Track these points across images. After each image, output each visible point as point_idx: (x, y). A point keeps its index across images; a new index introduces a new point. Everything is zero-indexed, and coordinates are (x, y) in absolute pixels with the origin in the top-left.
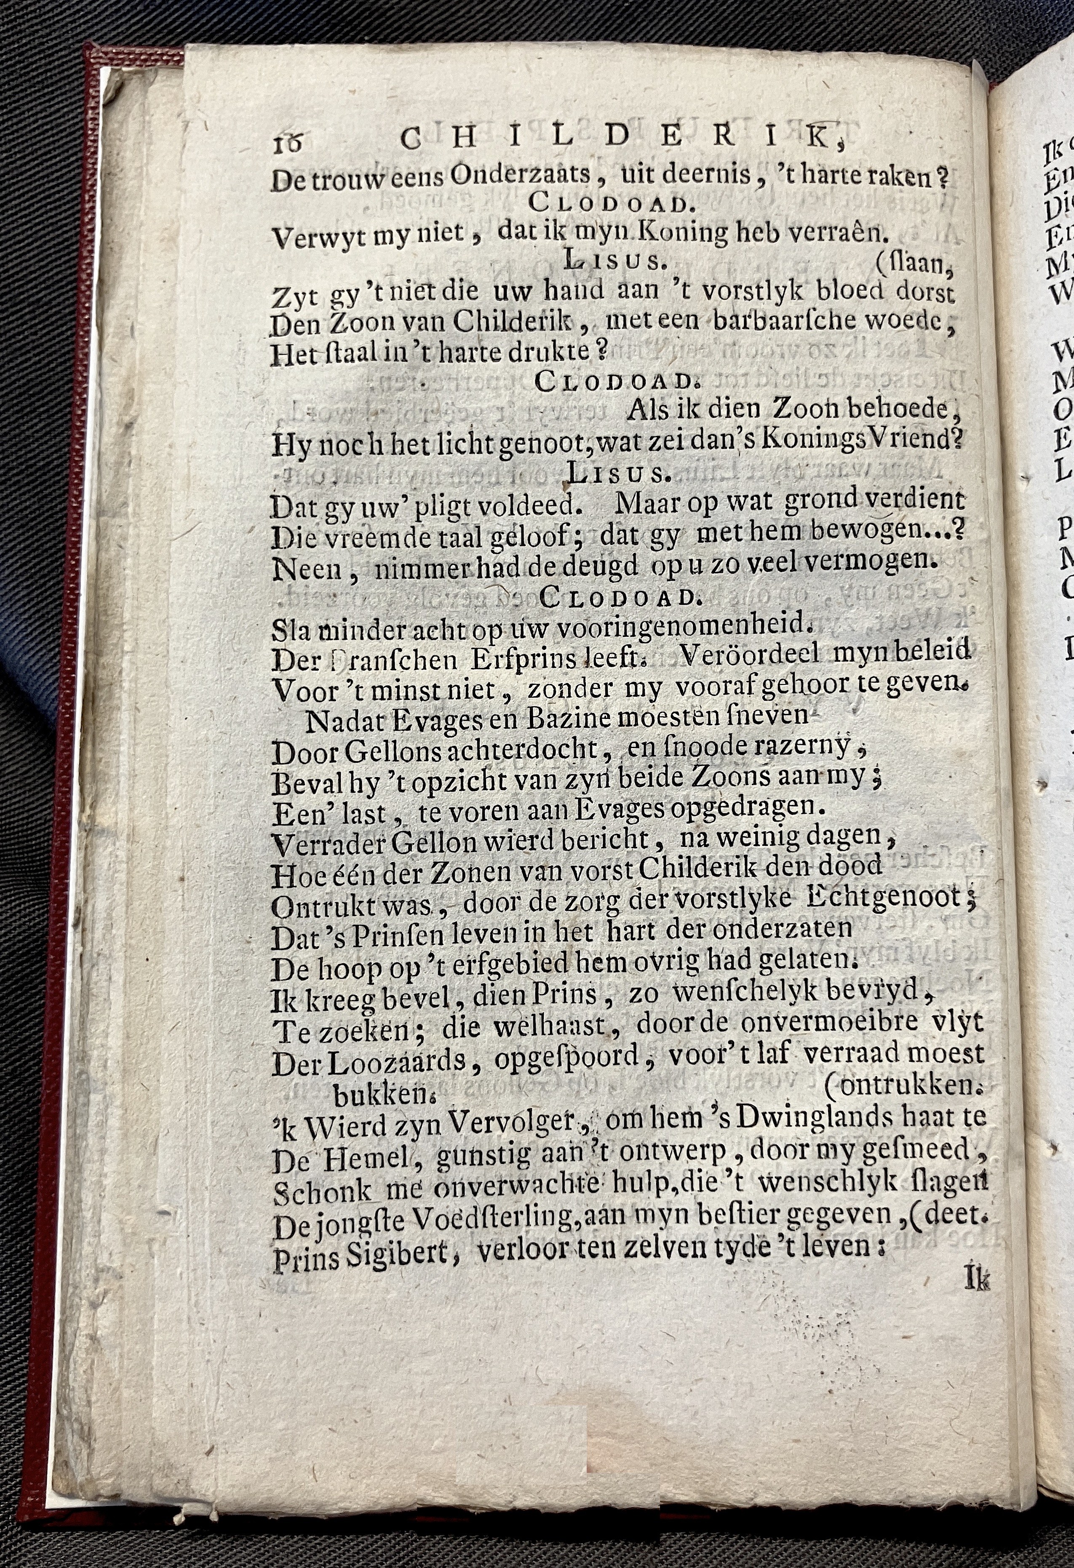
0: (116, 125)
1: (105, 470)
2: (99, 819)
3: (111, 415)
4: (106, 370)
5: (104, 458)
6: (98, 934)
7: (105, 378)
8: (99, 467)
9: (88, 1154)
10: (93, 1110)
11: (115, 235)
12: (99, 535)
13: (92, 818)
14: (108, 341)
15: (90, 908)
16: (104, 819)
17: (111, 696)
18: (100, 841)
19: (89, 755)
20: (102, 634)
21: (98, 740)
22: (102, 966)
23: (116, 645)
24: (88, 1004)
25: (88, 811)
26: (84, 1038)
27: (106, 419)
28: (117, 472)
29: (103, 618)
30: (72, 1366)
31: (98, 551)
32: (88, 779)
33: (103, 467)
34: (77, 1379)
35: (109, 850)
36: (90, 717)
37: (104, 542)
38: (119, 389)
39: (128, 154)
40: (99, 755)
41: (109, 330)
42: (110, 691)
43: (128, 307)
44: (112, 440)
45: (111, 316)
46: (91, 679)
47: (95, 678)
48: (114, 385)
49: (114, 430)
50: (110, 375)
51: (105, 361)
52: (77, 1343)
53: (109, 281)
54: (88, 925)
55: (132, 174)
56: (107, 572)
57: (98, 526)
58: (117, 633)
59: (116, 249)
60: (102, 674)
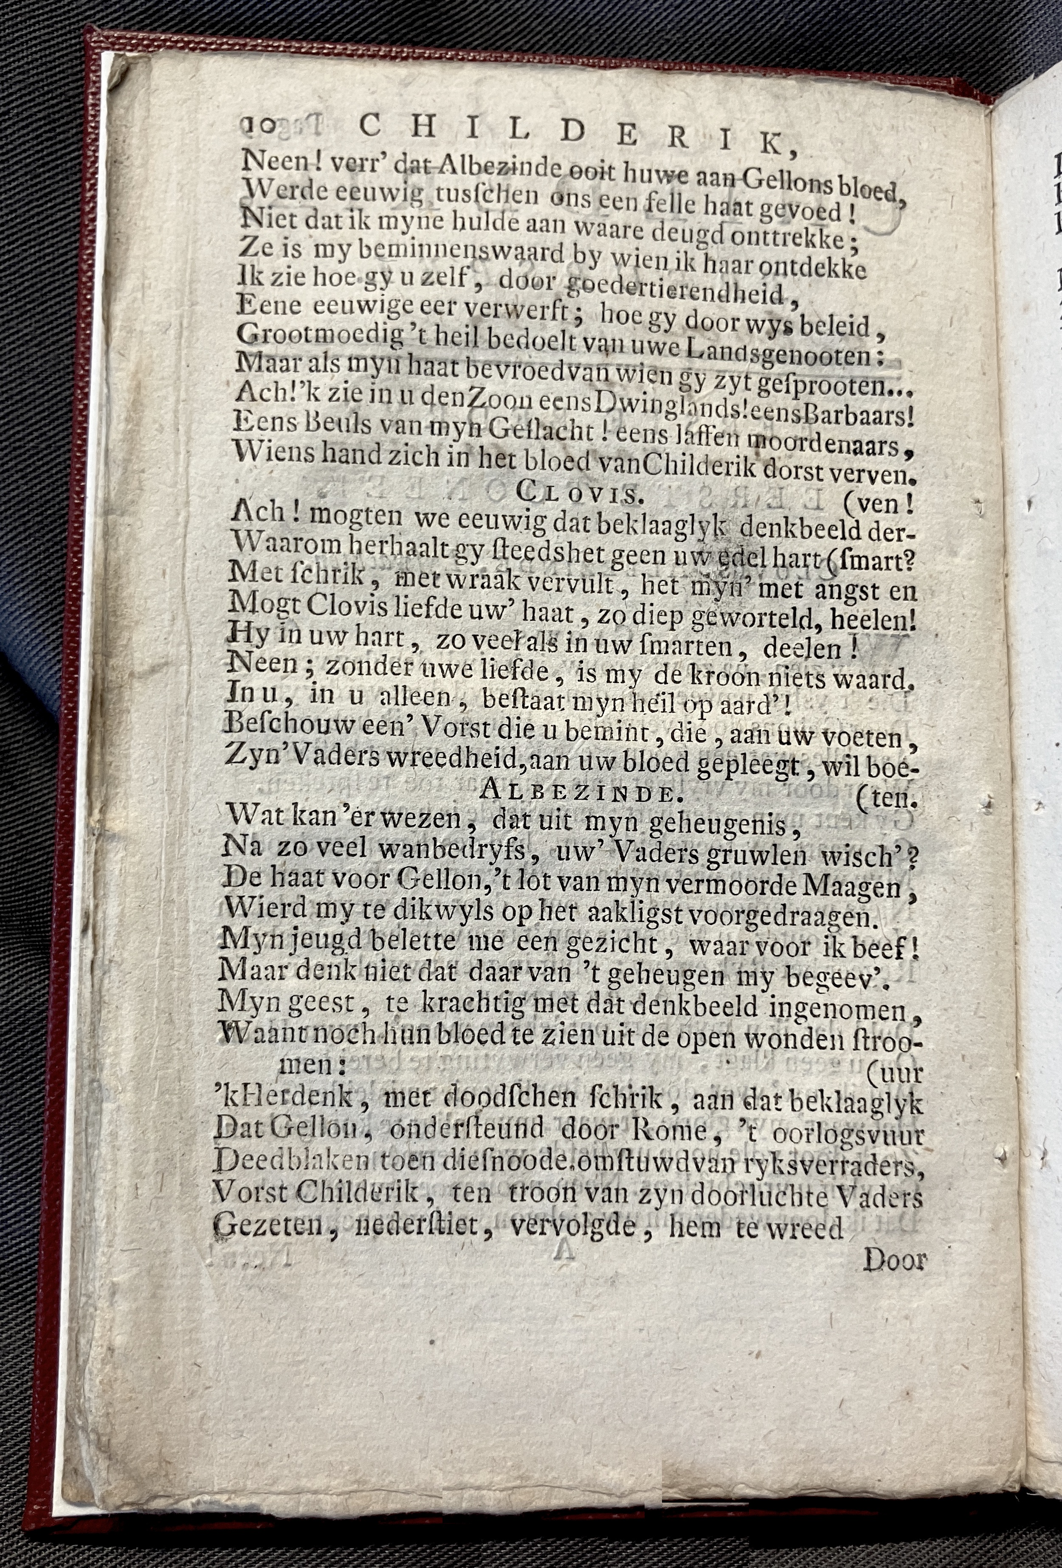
0: (122, 111)
1: (113, 467)
2: (109, 824)
3: (119, 410)
4: (113, 364)
5: (112, 455)
6: (110, 940)
7: (113, 372)
8: (106, 464)
9: (101, 1163)
10: (105, 1120)
11: (121, 225)
12: (107, 534)
13: (102, 822)
14: (116, 334)
15: (100, 915)
16: (116, 823)
17: (120, 700)
18: (111, 846)
19: (97, 758)
20: (111, 635)
21: (108, 743)
22: (114, 973)
23: (126, 646)
24: (100, 1012)
25: (96, 815)
26: (96, 1046)
27: (114, 415)
28: (125, 469)
29: (112, 619)
30: (87, 1376)
31: (106, 551)
32: (96, 783)
33: (111, 464)
34: (91, 1388)
35: (120, 855)
36: (98, 719)
37: (112, 541)
38: (126, 384)
39: (135, 141)
40: (109, 758)
41: (117, 324)
42: (120, 693)
43: (135, 300)
44: (120, 436)
45: (118, 308)
46: (99, 681)
47: (103, 679)
48: (122, 380)
49: (122, 426)
50: (118, 370)
51: (112, 355)
52: (92, 1353)
53: (116, 273)
54: (100, 930)
55: (138, 162)
56: (116, 572)
57: (106, 525)
58: (126, 634)
59: (123, 240)
60: (112, 676)
